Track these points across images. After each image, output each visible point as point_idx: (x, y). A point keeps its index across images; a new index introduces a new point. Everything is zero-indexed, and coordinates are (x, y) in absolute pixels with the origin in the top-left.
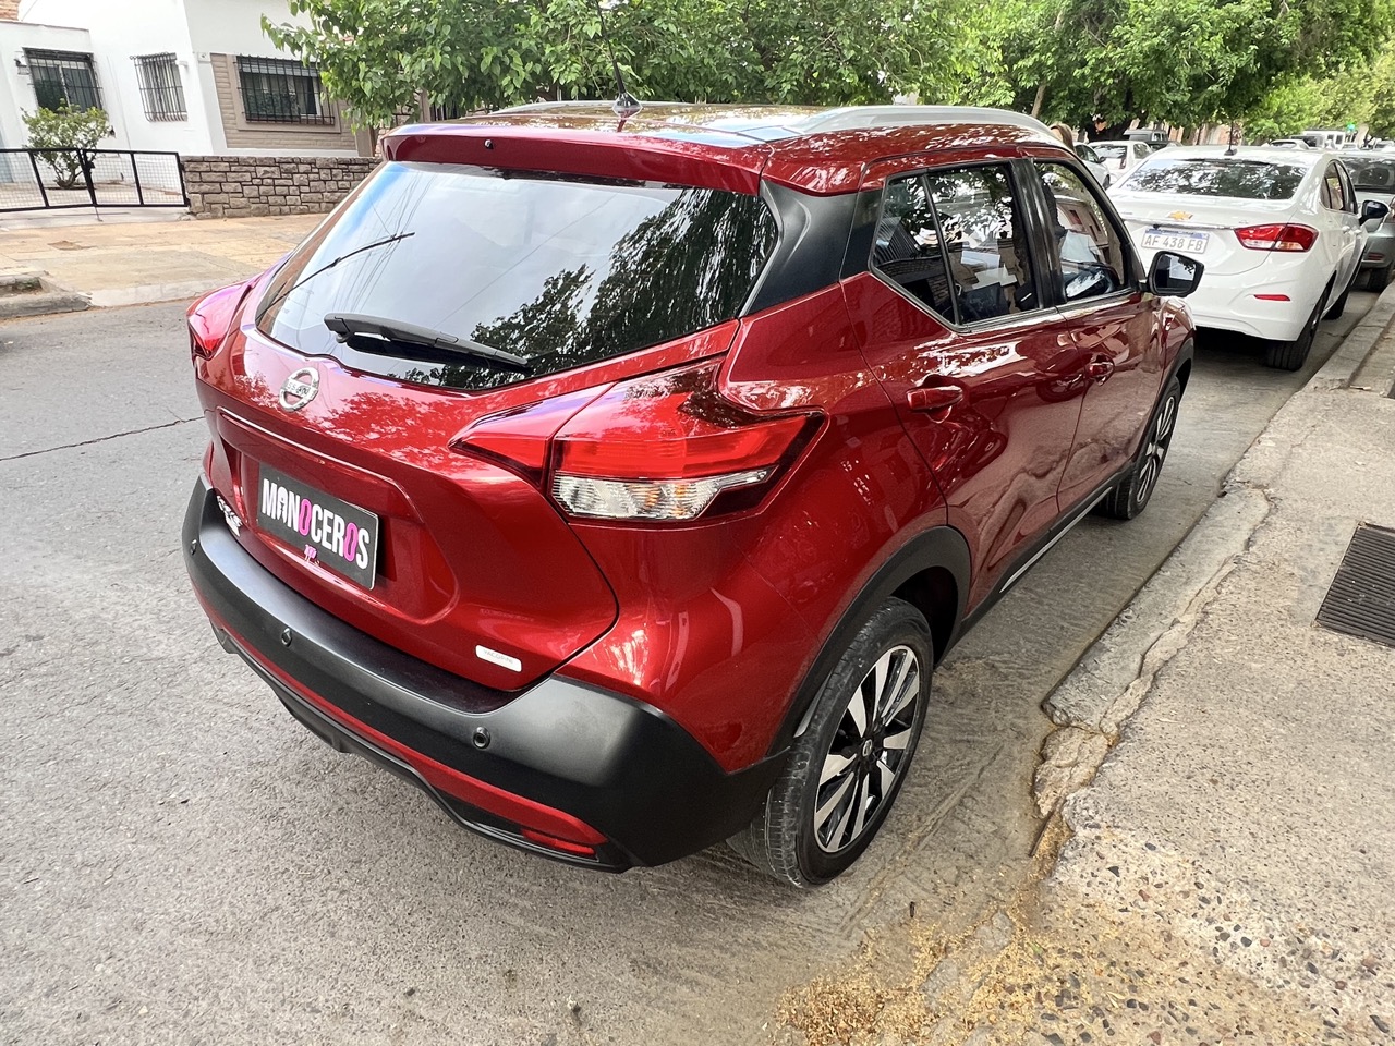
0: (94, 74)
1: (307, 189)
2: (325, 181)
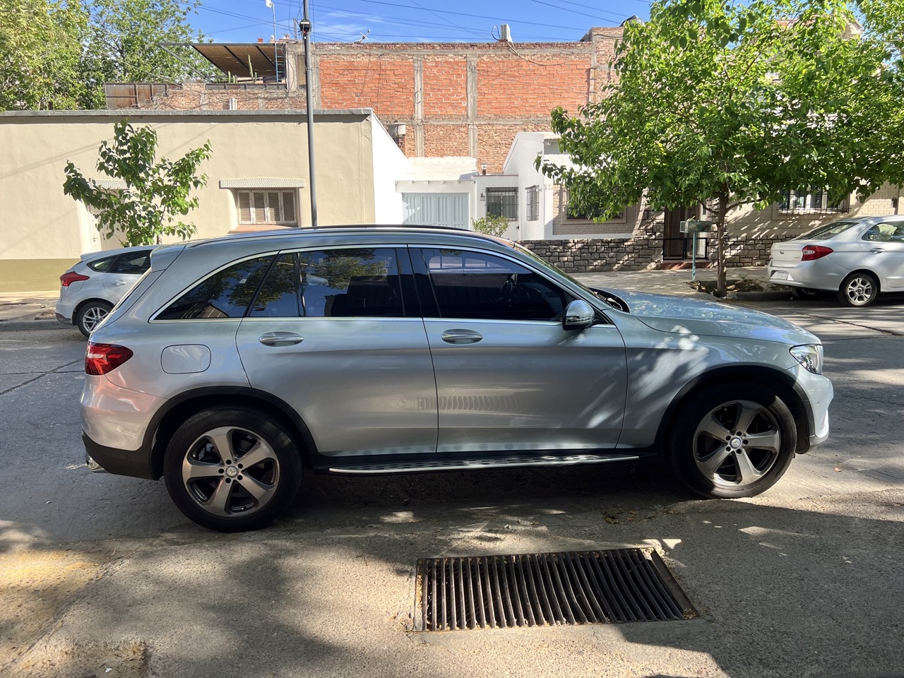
0: (517, 197)
1: (579, 258)
2: (591, 253)
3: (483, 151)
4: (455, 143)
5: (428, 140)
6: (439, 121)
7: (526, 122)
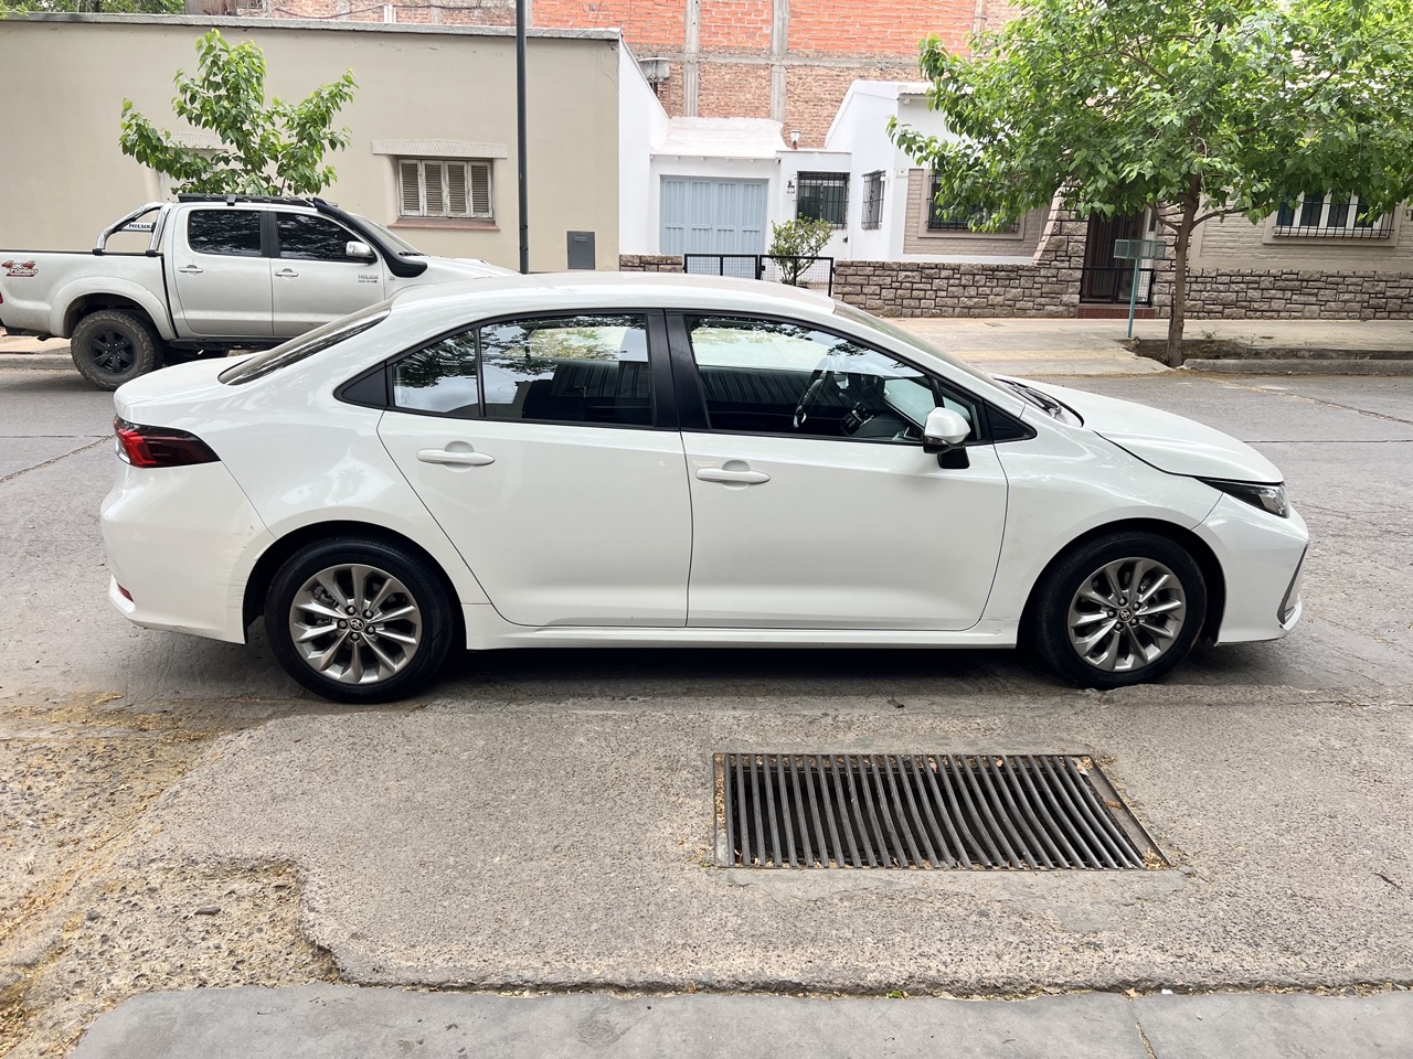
0: (847, 189)
3: (793, 109)
4: (749, 96)
5: (705, 89)
6: (724, 57)
7: (866, 64)
